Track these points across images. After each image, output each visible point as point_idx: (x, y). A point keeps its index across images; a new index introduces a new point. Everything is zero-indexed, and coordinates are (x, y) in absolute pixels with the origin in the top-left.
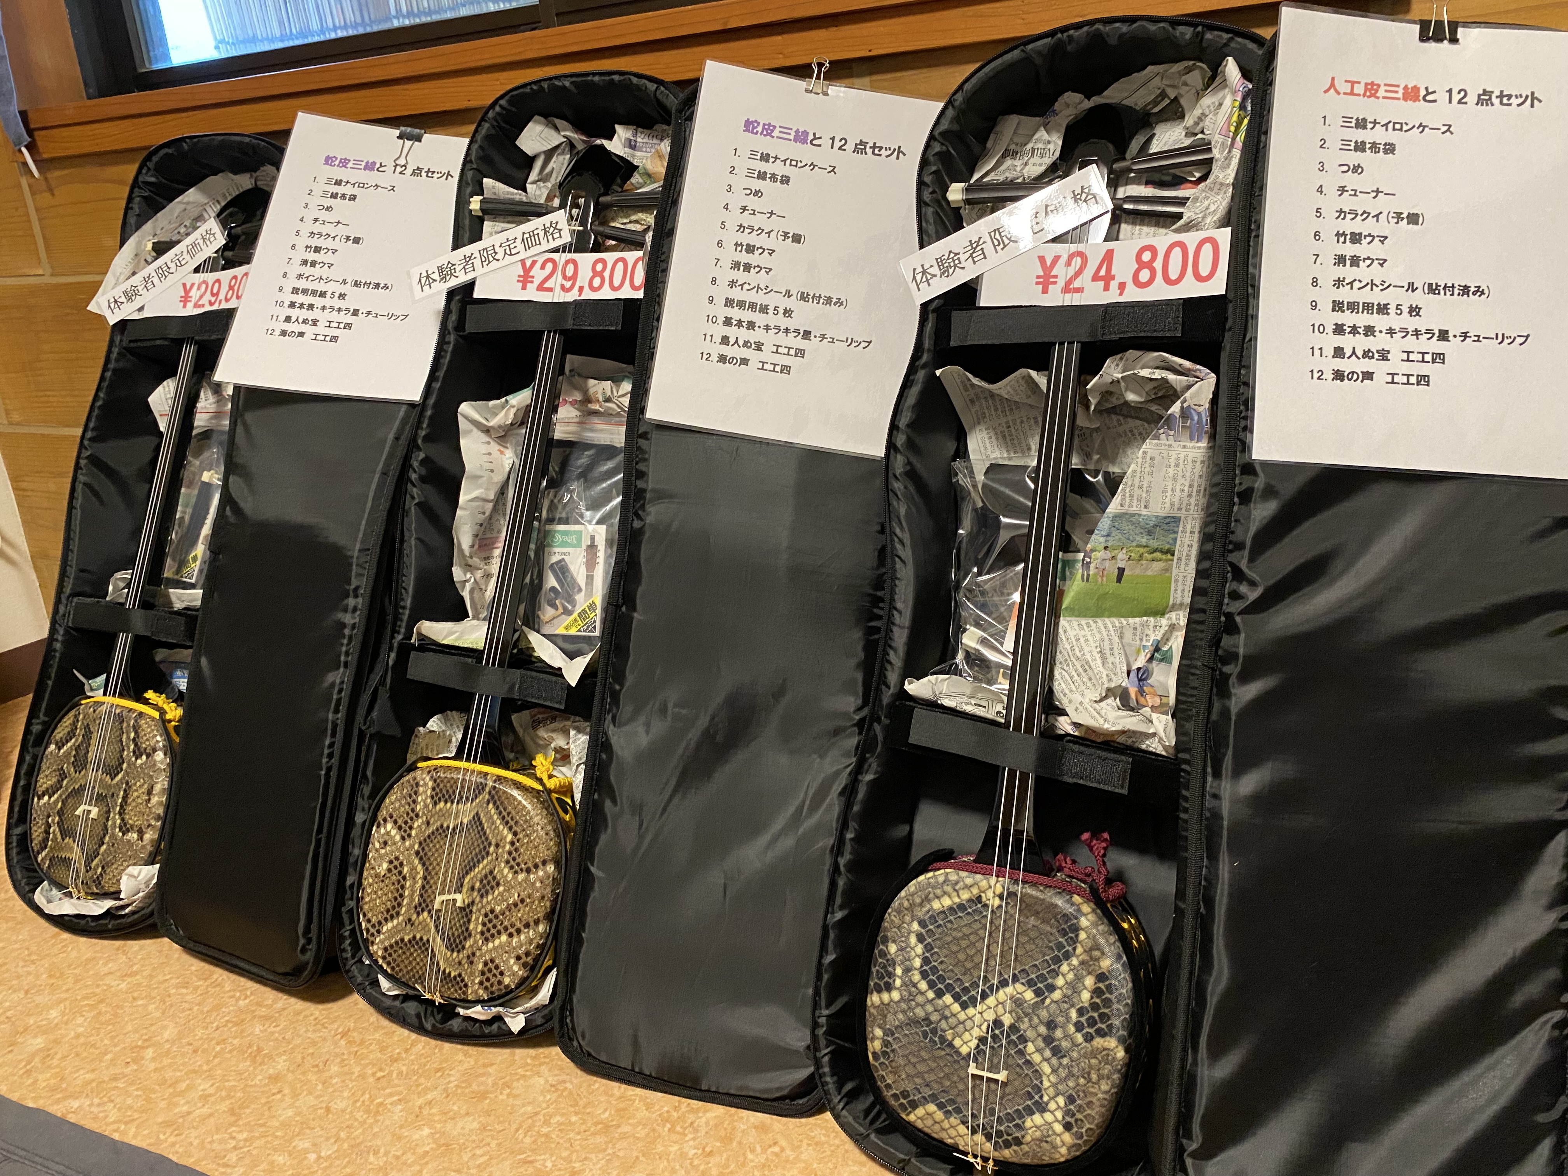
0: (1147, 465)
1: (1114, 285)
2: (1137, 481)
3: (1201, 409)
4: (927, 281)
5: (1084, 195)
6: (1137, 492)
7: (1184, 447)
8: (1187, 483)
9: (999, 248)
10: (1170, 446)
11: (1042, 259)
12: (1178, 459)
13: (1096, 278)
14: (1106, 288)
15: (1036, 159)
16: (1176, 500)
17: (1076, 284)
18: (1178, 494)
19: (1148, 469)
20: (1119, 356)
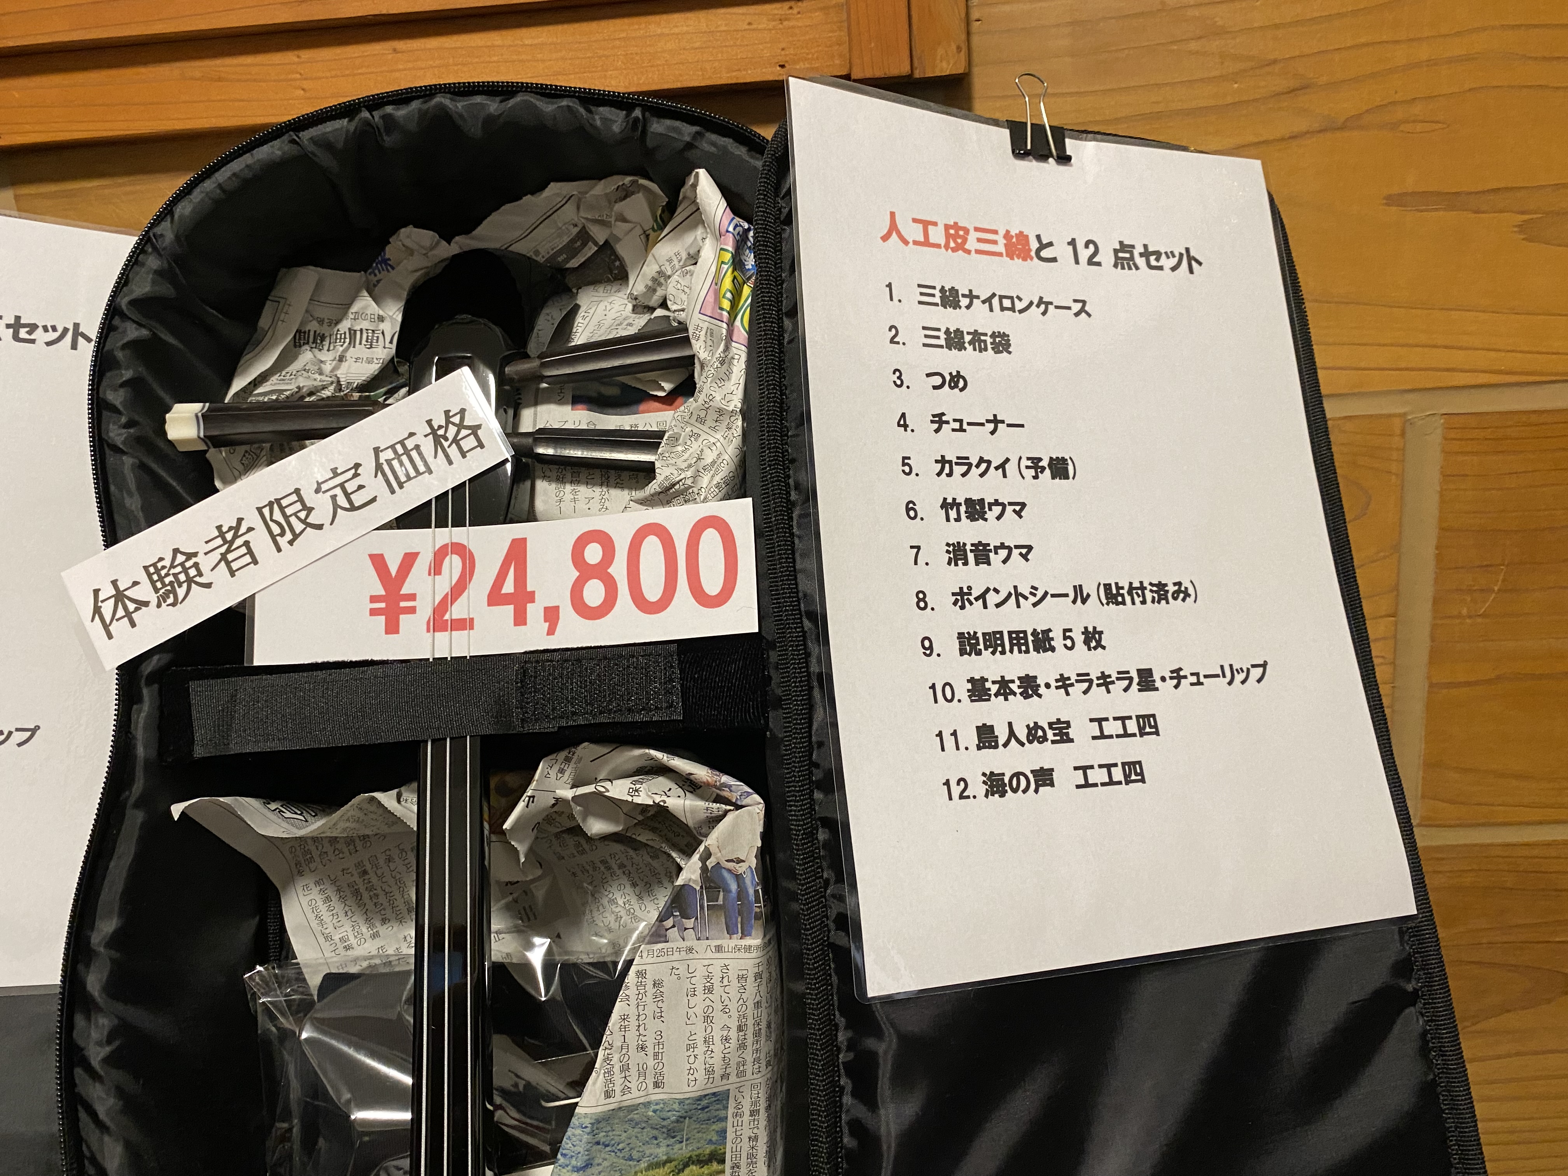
0: (649, 999)
1: (535, 612)
2: (632, 1037)
3: (741, 868)
4: (128, 615)
5: (452, 430)
6: (635, 1058)
7: (719, 949)
8: (734, 1024)
9: (283, 541)
10: (690, 950)
11: (378, 561)
12: (709, 977)
13: (495, 598)
14: (520, 619)
15: (360, 350)
16: (717, 1061)
17: (457, 611)
18: (718, 1047)
19: (651, 1008)
20: (563, 755)
